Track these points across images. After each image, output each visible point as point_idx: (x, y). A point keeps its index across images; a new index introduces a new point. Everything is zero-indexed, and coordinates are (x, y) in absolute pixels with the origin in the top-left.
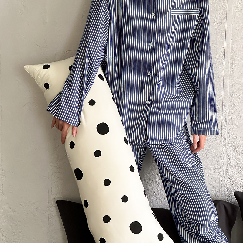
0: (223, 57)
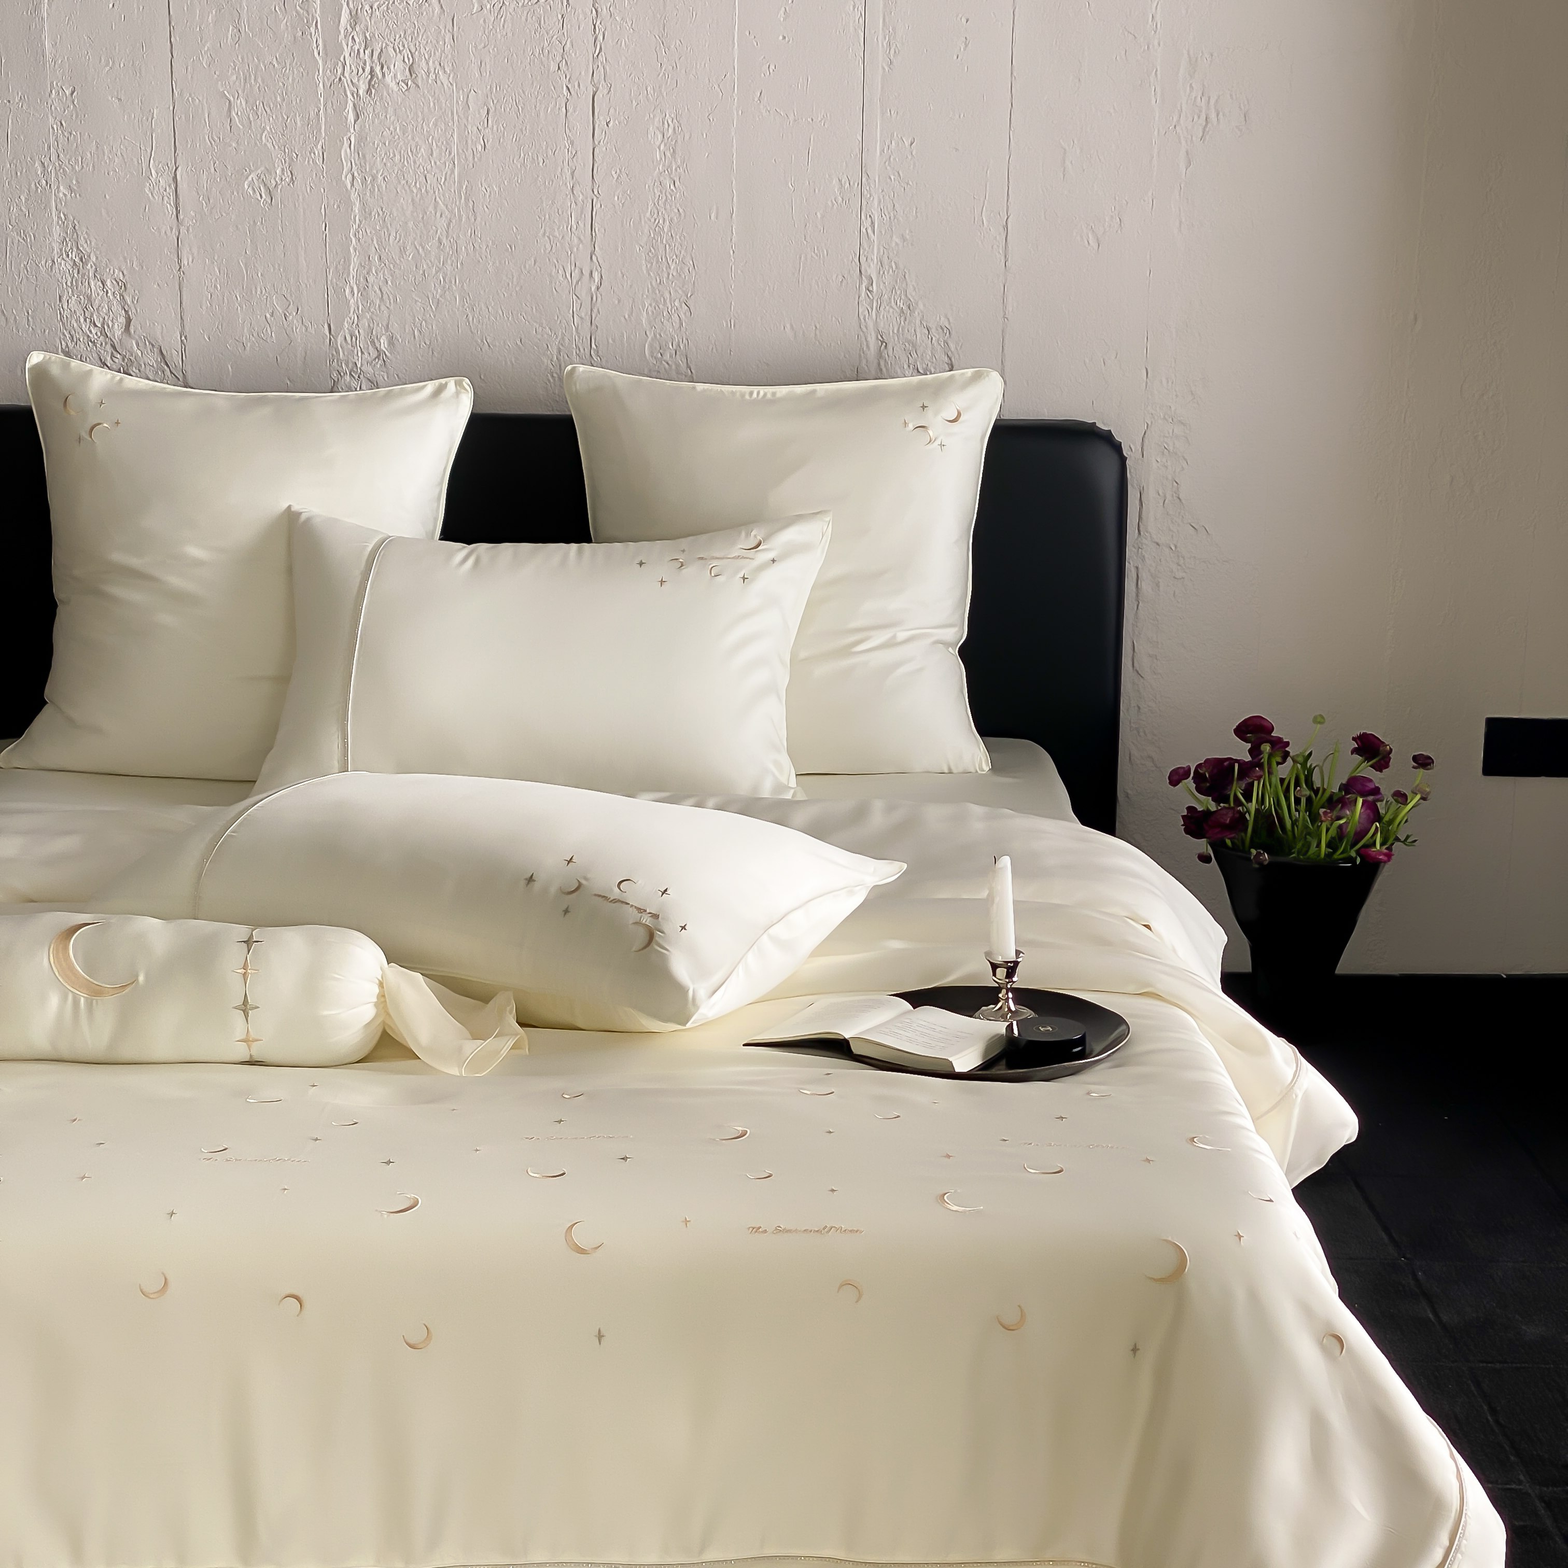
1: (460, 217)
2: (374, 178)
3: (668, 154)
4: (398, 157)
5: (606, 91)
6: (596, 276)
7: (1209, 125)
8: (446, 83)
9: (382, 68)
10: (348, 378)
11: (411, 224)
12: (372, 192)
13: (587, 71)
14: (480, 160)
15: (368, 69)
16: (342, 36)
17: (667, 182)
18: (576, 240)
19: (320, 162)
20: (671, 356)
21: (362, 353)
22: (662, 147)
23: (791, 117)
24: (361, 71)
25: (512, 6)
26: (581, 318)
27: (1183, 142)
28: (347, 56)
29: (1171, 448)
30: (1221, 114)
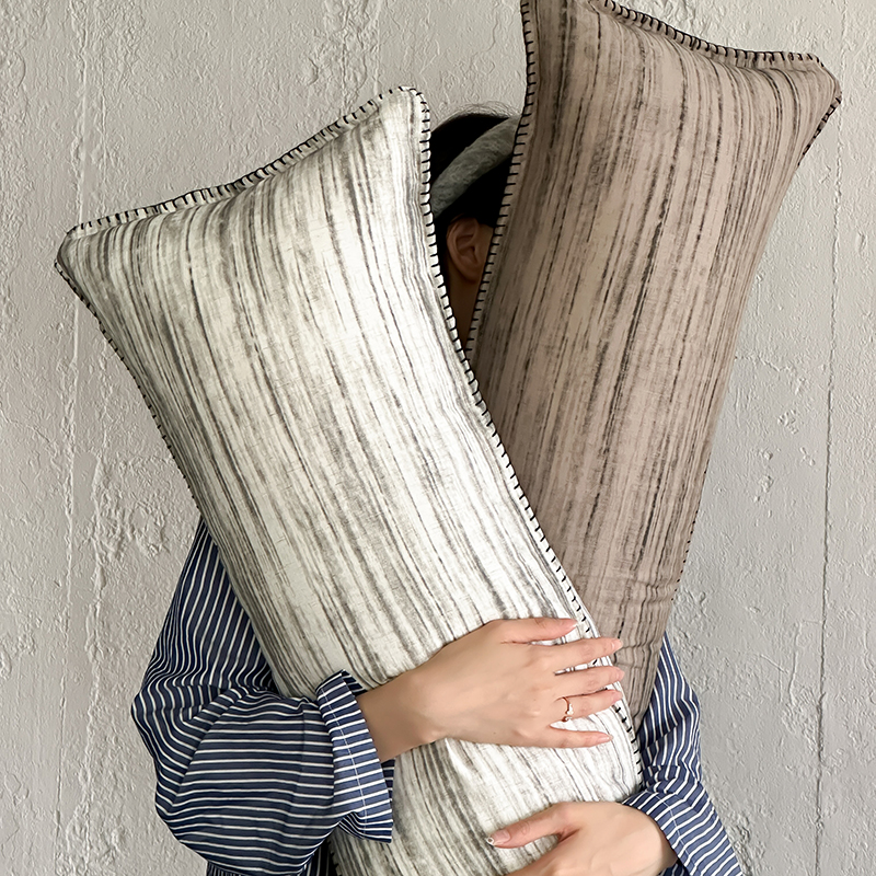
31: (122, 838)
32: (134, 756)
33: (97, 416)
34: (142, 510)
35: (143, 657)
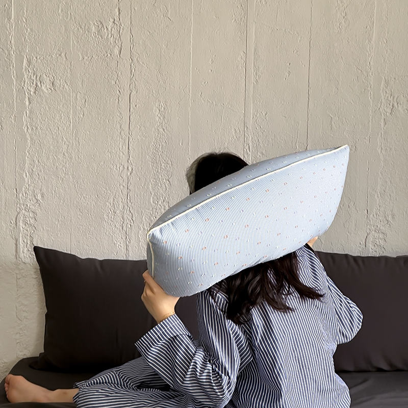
0: (244, 64)
1: (73, 144)
2: (37, 128)
3: (161, 118)
4: (47, 119)
5: (135, 93)
6: (130, 168)
7: (394, 108)
8: (68, 89)
9: (41, 83)
10: (24, 211)
11: (52, 147)
12: (36, 134)
13: (127, 85)
14: (81, 120)
15: (35, 83)
16: (24, 70)
17: (161, 130)
18: (122, 154)
19: (13, 122)
20: (162, 203)
21: (30, 201)
22: (159, 115)
23: (214, 103)
24: (32, 84)
25: (96, 57)
26: (124, 186)
27: (383, 115)
28: (26, 78)
29: (378, 244)
30: (399, 104)
31: (42, 197)
32: (46, 167)
33: (23, 40)
34: (44, 75)
35: (47, 130)
